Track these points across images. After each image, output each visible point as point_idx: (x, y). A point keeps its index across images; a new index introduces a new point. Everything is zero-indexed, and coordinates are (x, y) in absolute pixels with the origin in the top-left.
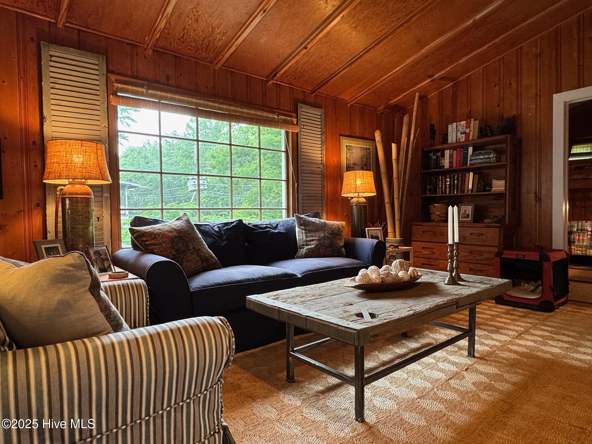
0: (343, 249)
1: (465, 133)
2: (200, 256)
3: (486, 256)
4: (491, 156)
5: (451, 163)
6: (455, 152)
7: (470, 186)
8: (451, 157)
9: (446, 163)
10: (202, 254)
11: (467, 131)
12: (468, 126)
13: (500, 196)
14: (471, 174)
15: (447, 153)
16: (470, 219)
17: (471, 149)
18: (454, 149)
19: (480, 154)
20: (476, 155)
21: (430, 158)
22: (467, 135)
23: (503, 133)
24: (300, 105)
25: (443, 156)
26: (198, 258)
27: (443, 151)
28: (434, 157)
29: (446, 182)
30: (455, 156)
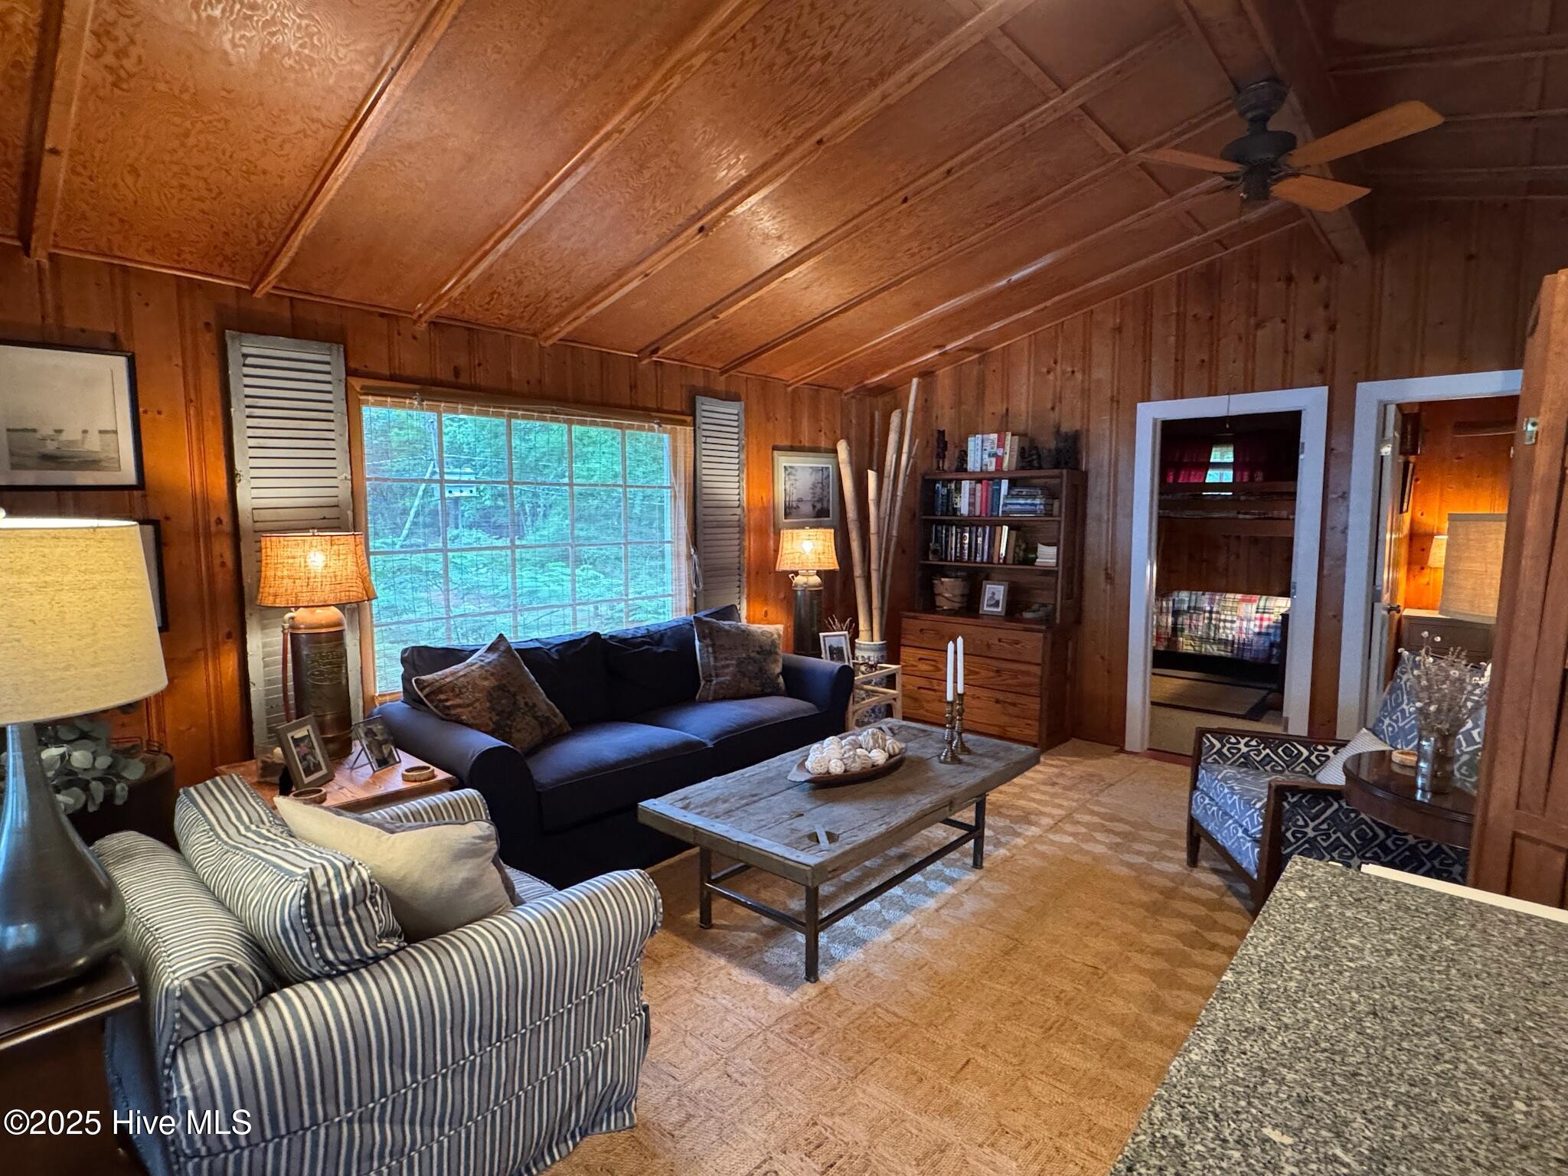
0: (781, 680)
1: (995, 455)
2: (536, 718)
3: (1022, 679)
4: (1038, 501)
5: (972, 504)
6: (979, 486)
7: (1003, 551)
8: (973, 493)
9: (963, 504)
10: (539, 714)
11: (1000, 452)
12: (1001, 444)
13: (1047, 572)
14: (1006, 528)
15: (966, 485)
16: (1000, 609)
17: (1005, 484)
18: (979, 481)
19: (1018, 496)
20: (1013, 497)
21: (935, 492)
22: (1000, 460)
23: (1057, 466)
24: (699, 399)
25: (958, 490)
26: (534, 722)
27: (959, 481)
28: (944, 491)
29: (963, 538)
30: (978, 494)
